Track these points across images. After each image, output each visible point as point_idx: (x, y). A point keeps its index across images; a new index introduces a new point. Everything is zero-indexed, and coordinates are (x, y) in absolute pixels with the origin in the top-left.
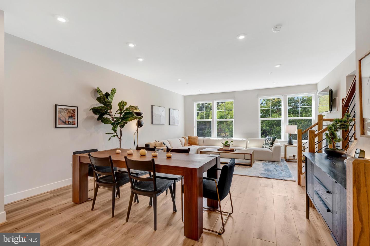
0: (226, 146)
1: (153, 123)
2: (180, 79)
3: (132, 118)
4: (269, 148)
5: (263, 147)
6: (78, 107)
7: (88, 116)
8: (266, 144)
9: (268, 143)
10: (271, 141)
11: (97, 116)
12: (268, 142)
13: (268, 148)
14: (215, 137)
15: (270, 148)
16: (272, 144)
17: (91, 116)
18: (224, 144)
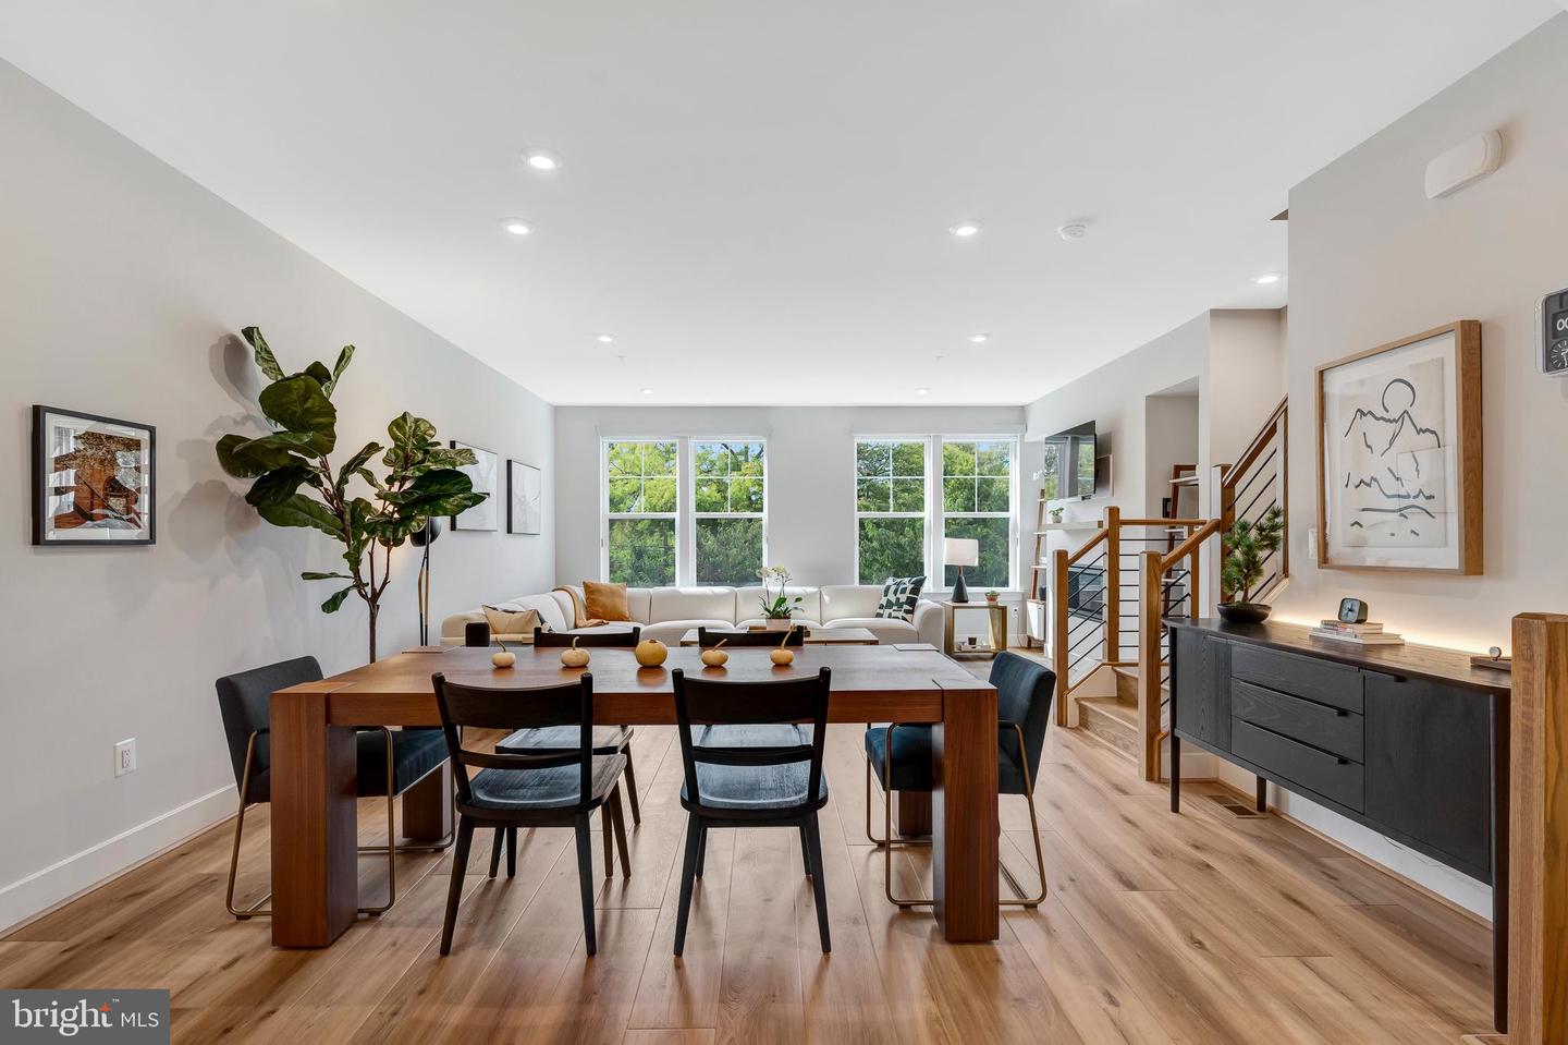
0: (780, 618)
1: (458, 527)
2: (610, 336)
3: (465, 499)
4: (904, 619)
5: (879, 615)
6: (152, 430)
7: (198, 483)
8: (889, 604)
9: (898, 599)
10: (907, 594)
11: (244, 485)
12: (898, 595)
13: (898, 618)
14: (692, 585)
15: (908, 616)
16: (912, 602)
17: (213, 481)
18: (769, 611)
